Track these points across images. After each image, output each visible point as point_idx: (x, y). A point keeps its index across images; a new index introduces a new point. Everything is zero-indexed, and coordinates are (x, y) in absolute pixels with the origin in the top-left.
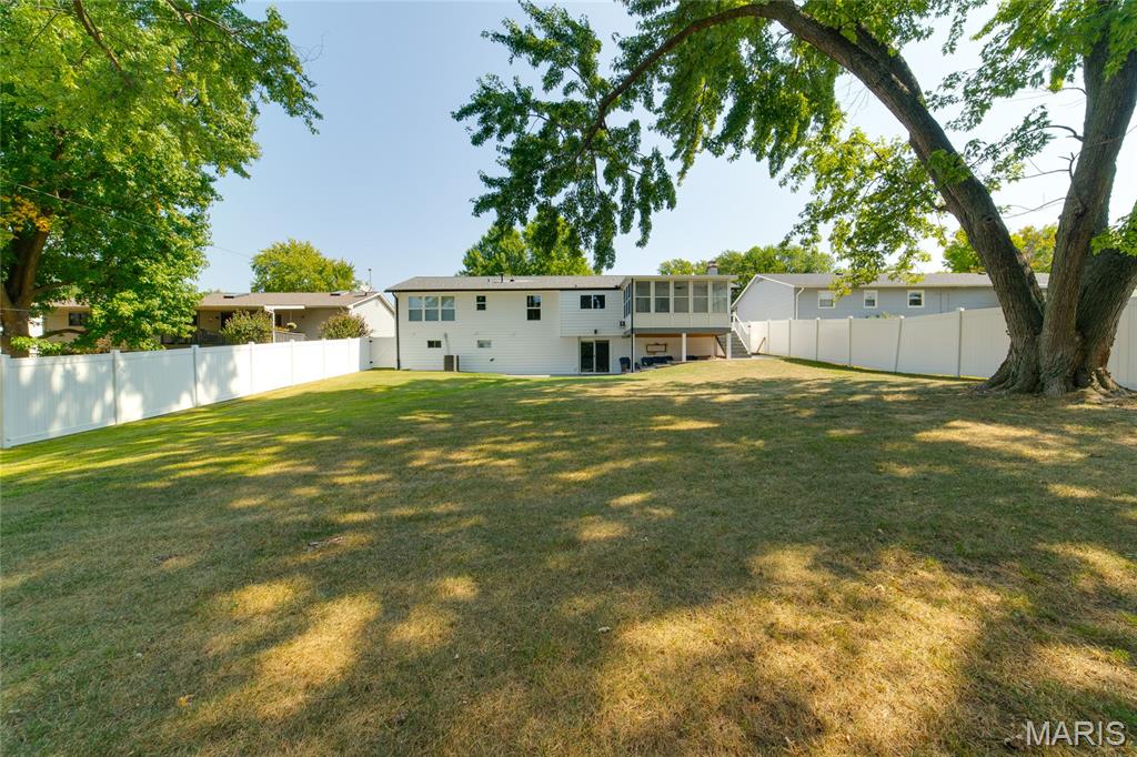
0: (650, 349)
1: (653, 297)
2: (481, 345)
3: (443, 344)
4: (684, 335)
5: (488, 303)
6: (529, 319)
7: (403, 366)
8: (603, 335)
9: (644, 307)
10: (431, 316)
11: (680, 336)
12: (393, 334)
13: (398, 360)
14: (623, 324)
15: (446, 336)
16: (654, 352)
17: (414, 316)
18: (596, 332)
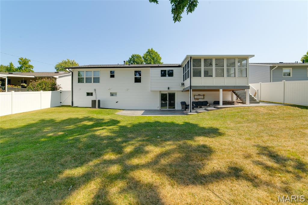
0: (196, 97)
1: (203, 68)
2: (112, 95)
3: (94, 94)
4: (221, 90)
5: (115, 74)
6: (135, 82)
7: (75, 105)
8: (172, 90)
9: (197, 74)
10: (88, 80)
11: (218, 90)
12: (71, 90)
13: (72, 102)
14: (183, 84)
15: (95, 90)
16: (198, 99)
17: (80, 80)
18: (169, 88)
